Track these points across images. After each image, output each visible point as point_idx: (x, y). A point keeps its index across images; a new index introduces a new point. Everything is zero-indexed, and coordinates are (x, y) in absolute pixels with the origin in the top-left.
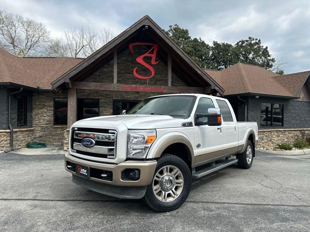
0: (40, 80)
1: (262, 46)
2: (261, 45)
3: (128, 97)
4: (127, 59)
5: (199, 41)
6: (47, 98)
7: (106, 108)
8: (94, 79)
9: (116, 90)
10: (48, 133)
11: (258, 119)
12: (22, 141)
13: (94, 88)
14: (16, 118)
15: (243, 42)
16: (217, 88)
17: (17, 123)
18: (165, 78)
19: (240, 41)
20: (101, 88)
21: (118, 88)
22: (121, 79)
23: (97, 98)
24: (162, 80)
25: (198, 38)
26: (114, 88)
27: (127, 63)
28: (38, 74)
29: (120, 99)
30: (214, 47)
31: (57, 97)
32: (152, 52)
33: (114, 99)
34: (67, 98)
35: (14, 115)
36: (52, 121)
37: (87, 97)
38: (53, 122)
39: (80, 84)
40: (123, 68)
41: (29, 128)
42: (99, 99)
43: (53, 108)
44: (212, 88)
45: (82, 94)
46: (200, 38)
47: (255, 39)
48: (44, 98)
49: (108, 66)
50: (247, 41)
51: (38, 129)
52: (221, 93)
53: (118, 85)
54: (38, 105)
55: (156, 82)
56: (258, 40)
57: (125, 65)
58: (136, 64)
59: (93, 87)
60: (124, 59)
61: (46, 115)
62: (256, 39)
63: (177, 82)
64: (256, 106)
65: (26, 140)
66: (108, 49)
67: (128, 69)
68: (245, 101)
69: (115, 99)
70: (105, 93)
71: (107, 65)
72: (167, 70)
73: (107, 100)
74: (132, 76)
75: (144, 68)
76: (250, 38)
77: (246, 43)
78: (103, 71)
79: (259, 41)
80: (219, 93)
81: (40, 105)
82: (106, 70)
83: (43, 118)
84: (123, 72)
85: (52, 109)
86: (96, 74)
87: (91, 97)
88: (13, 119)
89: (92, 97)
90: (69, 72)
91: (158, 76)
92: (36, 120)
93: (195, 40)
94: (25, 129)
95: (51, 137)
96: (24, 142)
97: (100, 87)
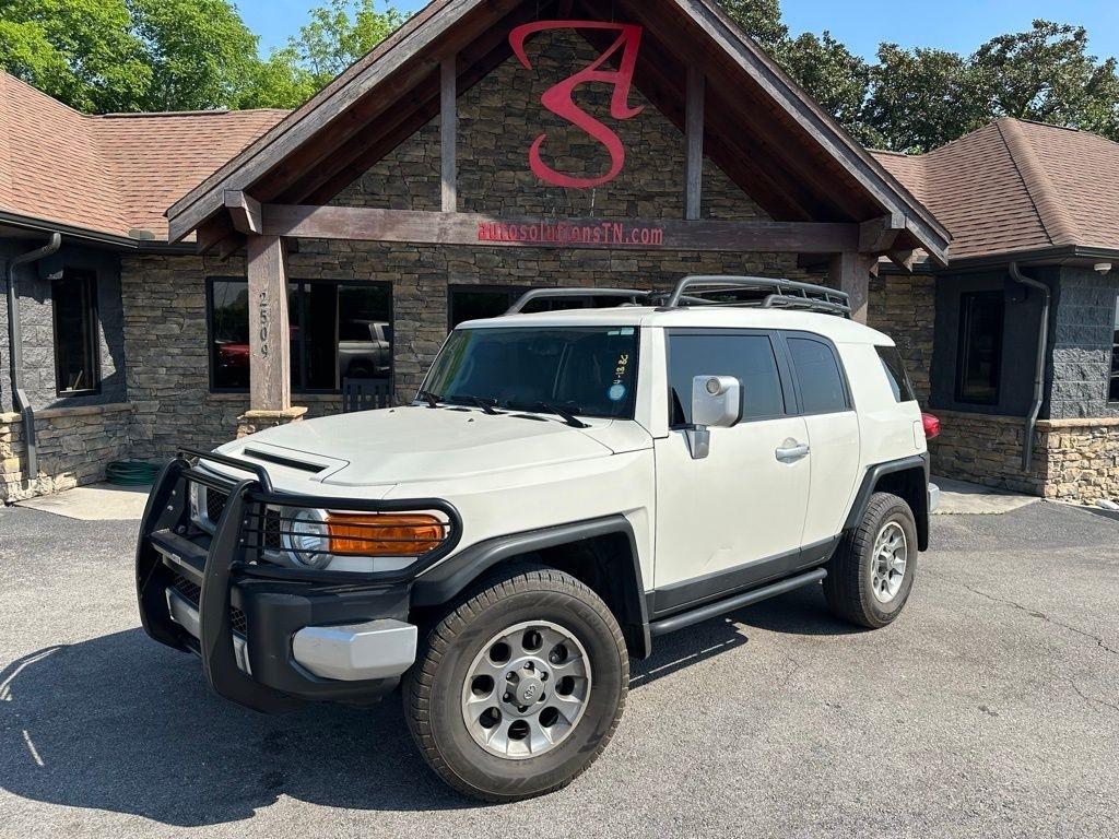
0: (149, 204)
1: (1093, 59)
2: (1086, 54)
3: (512, 271)
4: (508, 105)
5: (822, 44)
6: (181, 281)
7: (421, 320)
8: (367, 197)
9: (451, 239)
10: (188, 425)
11: (1097, 369)
12: (81, 455)
13: (356, 232)
14: (51, 360)
15: (1007, 43)
16: (913, 227)
17: (53, 384)
18: (676, 185)
19: (997, 41)
20: (389, 234)
21: (463, 229)
22: (483, 192)
23: (382, 277)
24: (662, 194)
25: (818, 35)
26: (444, 231)
27: (509, 121)
28: (147, 179)
29: (477, 282)
30: (884, 66)
31: (219, 275)
32: (615, 62)
33: (452, 281)
34: (245, 279)
35: (38, 350)
36: (203, 376)
37: (340, 275)
38: (207, 380)
39: (295, 213)
40: (489, 145)
41: (110, 402)
42: (388, 285)
43: (203, 321)
44: (894, 226)
45: (320, 260)
46: (826, 33)
47: (1060, 27)
48: (167, 278)
49: (425, 137)
50: (1024, 38)
51: (151, 407)
52: (935, 248)
53: (462, 216)
54: (143, 306)
55: (632, 205)
56: (1077, 29)
57: (498, 131)
58: (544, 124)
59: (351, 228)
60: (495, 101)
61: (176, 351)
62: (1067, 29)
63: (728, 203)
64: (1091, 311)
65: (101, 452)
66: (410, 49)
67: (513, 150)
68: (1042, 286)
69: (459, 282)
70: (414, 256)
71: (423, 132)
72: (684, 151)
73: (425, 289)
74: (527, 179)
75: (579, 141)
76: (1037, 25)
77: (1021, 44)
78: (406, 159)
79: (1079, 36)
80: (927, 249)
81: (152, 308)
82: (417, 157)
83: (169, 361)
84: (492, 163)
85: (199, 324)
86: (374, 174)
87: (357, 277)
88: (34, 366)
89: (360, 273)
90: (241, 161)
91: (643, 180)
92: (139, 369)
93: (807, 41)
94: (95, 409)
95: (200, 438)
96: (88, 460)
97: (384, 228)
